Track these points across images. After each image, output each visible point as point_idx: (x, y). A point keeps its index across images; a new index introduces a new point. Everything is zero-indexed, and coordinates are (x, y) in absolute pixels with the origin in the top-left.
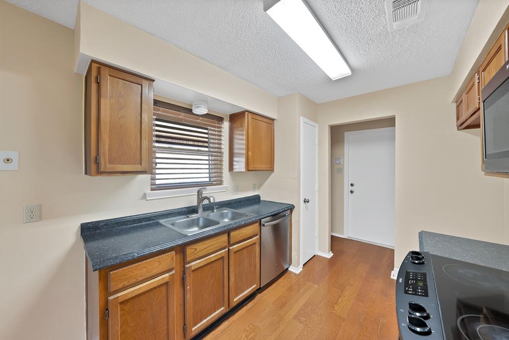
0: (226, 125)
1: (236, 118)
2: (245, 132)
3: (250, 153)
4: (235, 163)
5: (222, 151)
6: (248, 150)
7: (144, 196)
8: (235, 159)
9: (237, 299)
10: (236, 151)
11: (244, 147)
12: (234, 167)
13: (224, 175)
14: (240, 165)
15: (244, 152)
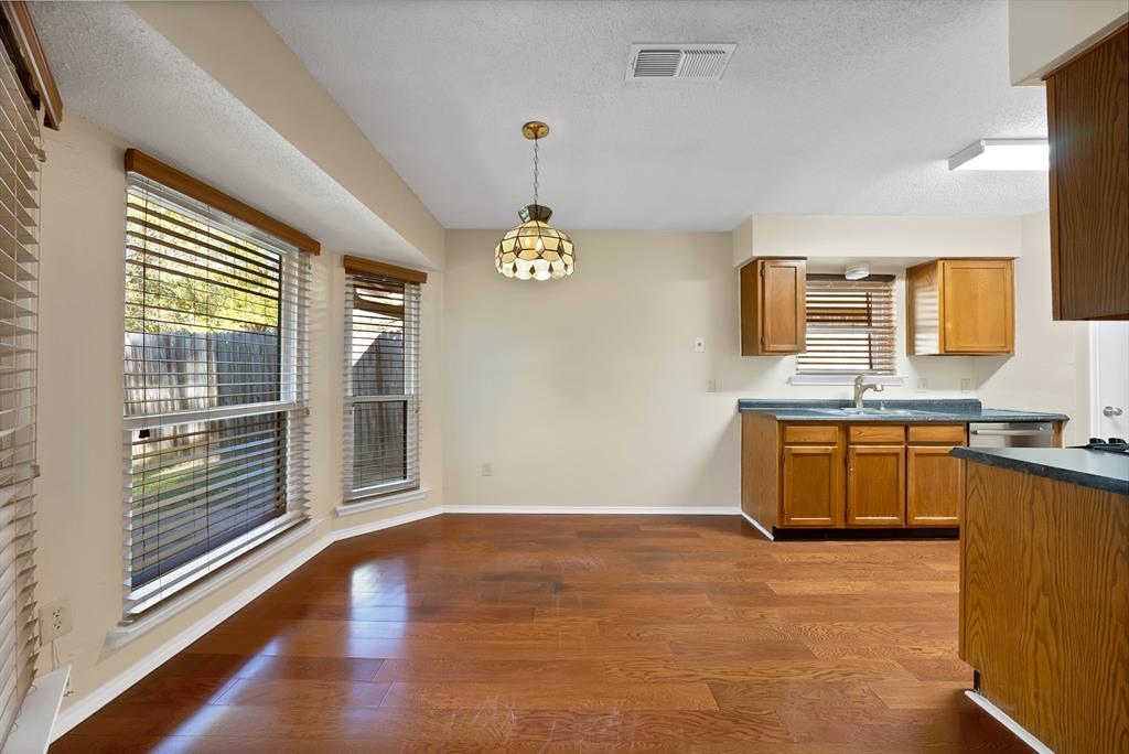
0: (900, 286)
1: (918, 272)
2: (937, 293)
3: (949, 325)
4: (917, 343)
5: (894, 324)
6: (944, 319)
7: (790, 381)
8: (918, 336)
9: (920, 519)
10: (919, 323)
11: (936, 315)
12: (917, 349)
13: (896, 361)
14: (929, 344)
15: (937, 323)
